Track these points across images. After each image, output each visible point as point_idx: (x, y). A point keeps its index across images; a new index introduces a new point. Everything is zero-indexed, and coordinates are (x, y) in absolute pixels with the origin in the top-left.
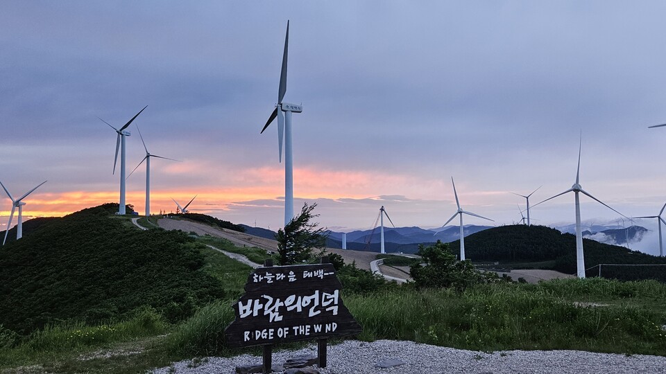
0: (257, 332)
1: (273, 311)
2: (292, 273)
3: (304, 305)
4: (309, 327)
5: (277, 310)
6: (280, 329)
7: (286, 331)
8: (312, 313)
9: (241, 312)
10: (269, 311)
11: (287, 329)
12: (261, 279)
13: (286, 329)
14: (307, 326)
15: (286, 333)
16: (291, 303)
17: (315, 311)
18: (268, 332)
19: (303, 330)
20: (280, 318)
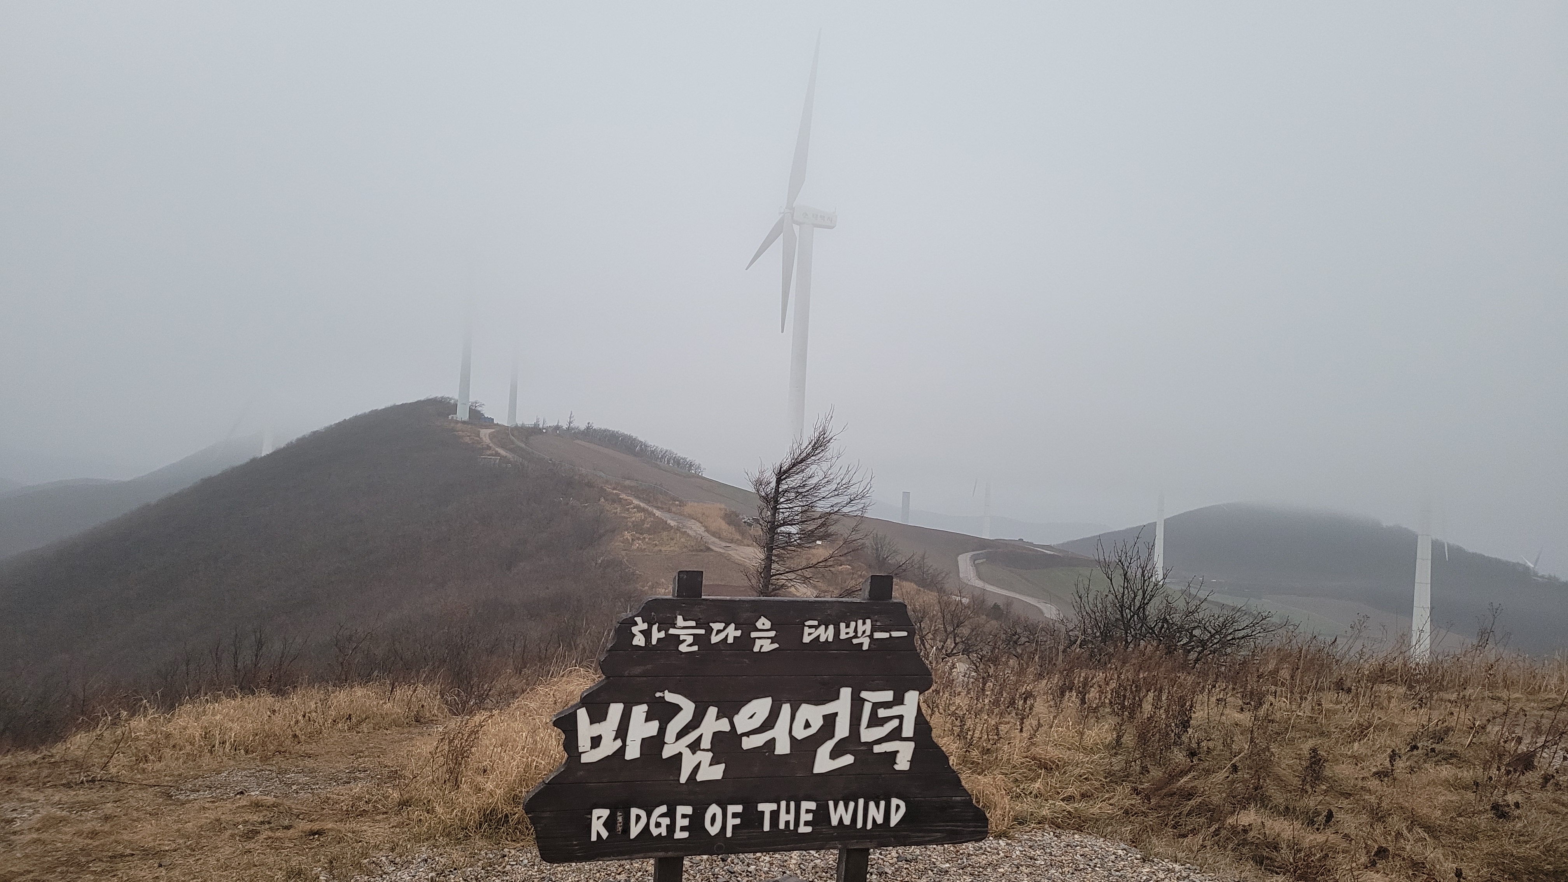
0: (634, 811)
1: (695, 747)
2: (763, 623)
3: (800, 733)
4: (813, 805)
5: (706, 743)
6: (714, 809)
7: (735, 815)
8: (824, 763)
9: (584, 743)
10: (682, 746)
11: (739, 808)
12: (657, 635)
13: (732, 809)
14: (805, 805)
15: (732, 822)
16: (757, 723)
17: (835, 754)
18: (671, 814)
19: (791, 817)
20: (716, 772)
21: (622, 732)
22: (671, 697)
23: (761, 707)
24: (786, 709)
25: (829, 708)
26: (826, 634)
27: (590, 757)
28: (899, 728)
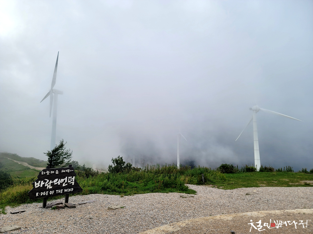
0: (41, 193)
2: (57, 171)
3: (61, 182)
4: (62, 190)
5: (50, 184)
8: (64, 185)
9: (36, 185)
13: (53, 191)
16: (56, 182)
18: (46, 192)
19: (60, 191)
20: (51, 187)
21: (40, 184)
22: (46, 180)
23: (57, 180)
25: (64, 179)
26: (64, 171)
27: (36, 187)
28: (72, 181)
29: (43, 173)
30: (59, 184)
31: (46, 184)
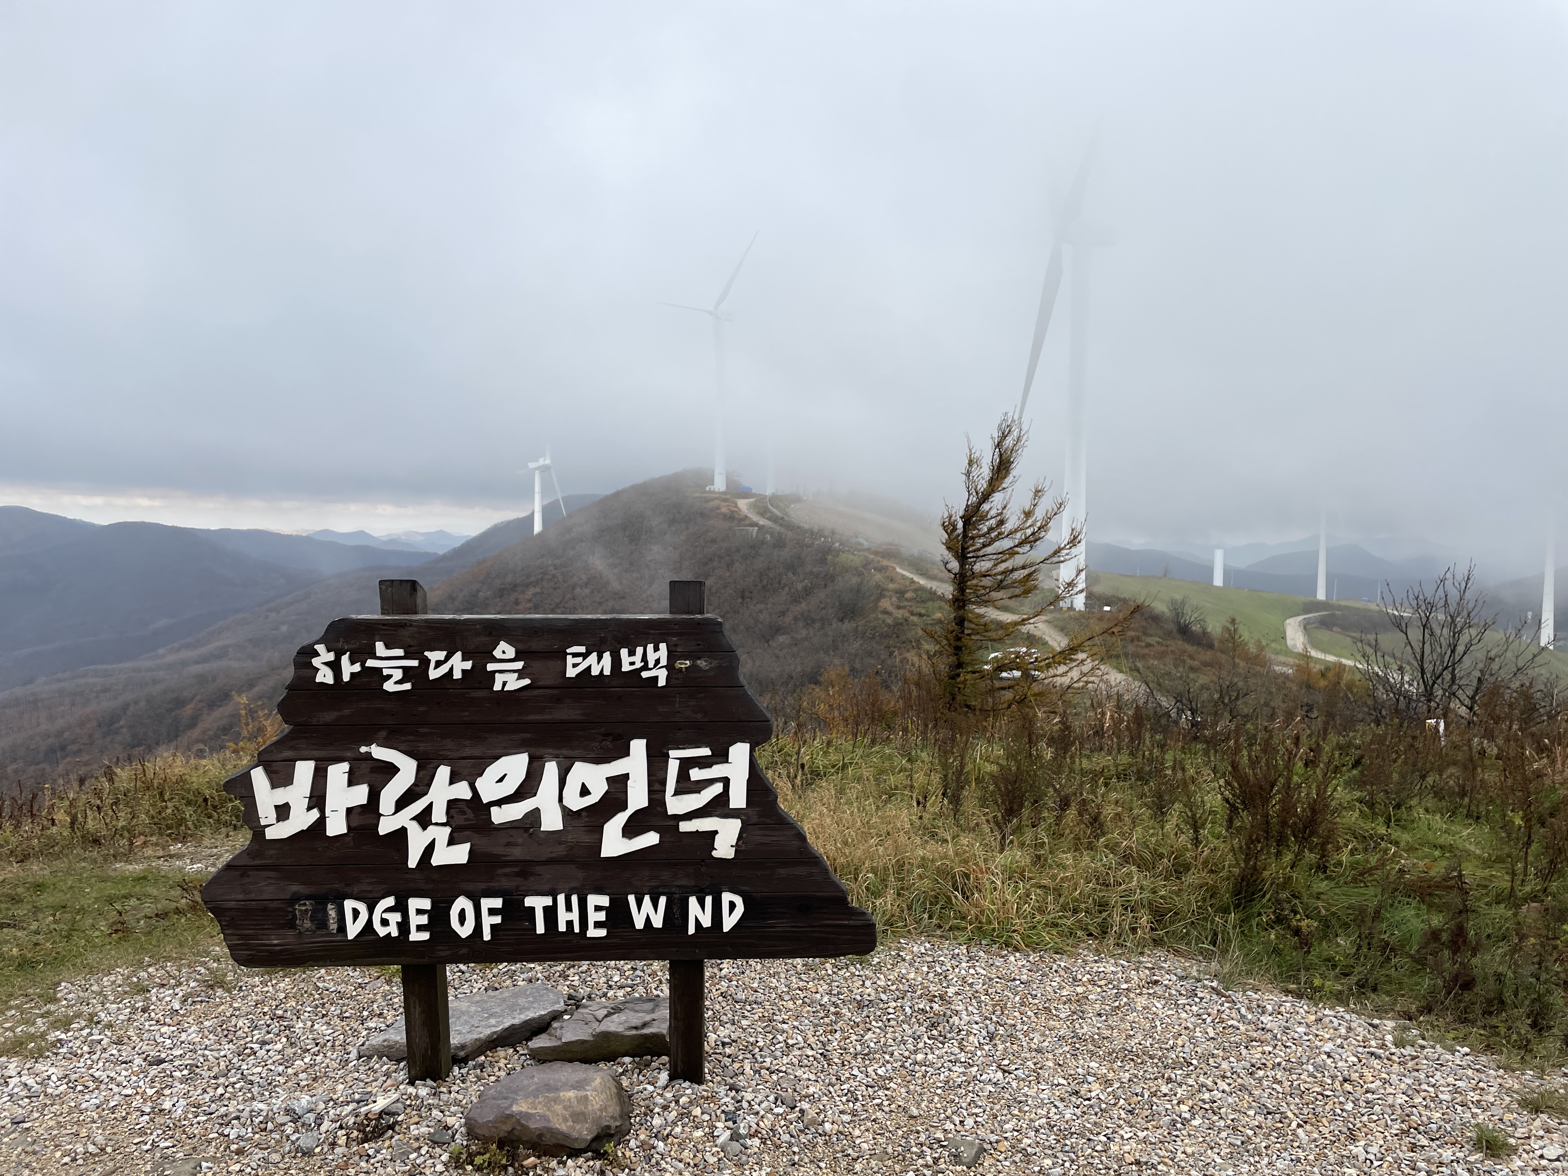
0: (349, 905)
1: (424, 819)
2: (504, 650)
3: (576, 803)
4: (604, 900)
5: (439, 814)
6: (462, 903)
7: (492, 912)
8: (615, 843)
9: (266, 812)
10: (405, 818)
11: (497, 903)
12: (348, 669)
13: (487, 903)
14: (593, 900)
15: (488, 921)
16: (509, 787)
17: (631, 830)
18: (401, 907)
19: (575, 916)
20: (460, 854)
21: (317, 799)
22: (379, 753)
23: (513, 767)
24: (551, 769)
25: (616, 768)
26: (599, 664)
27: (277, 832)
28: (724, 797)
29: (335, 666)
30: (552, 821)
31: (387, 801)
